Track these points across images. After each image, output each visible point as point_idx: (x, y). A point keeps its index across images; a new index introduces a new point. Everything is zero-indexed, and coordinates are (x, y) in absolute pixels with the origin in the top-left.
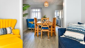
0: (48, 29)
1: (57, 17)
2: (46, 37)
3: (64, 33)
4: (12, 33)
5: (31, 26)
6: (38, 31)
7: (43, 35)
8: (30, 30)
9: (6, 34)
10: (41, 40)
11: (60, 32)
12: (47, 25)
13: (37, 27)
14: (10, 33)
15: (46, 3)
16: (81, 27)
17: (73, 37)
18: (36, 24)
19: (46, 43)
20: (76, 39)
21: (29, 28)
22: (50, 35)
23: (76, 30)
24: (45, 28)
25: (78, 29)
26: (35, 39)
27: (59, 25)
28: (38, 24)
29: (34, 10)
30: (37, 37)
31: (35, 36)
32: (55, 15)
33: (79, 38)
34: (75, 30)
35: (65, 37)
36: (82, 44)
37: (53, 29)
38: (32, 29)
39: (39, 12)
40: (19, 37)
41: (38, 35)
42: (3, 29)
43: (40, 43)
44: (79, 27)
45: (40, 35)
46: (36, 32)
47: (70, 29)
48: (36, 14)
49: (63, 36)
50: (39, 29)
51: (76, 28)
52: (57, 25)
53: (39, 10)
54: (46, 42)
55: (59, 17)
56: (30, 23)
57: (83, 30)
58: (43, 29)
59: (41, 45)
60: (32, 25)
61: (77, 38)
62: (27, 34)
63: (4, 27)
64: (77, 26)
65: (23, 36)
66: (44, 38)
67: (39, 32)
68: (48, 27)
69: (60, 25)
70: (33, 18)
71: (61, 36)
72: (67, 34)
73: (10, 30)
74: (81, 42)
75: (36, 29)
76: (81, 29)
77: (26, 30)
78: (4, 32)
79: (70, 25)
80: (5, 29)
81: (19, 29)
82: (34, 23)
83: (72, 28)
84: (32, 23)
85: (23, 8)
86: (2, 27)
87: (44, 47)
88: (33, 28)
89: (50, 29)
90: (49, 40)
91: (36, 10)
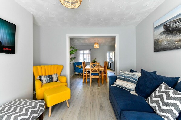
0: (98, 75)
1: (110, 59)
2: (96, 84)
3: (115, 81)
4: (58, 81)
5: (79, 71)
6: (86, 78)
7: (92, 81)
8: (78, 75)
9: (52, 81)
10: (90, 88)
11: (111, 81)
12: (97, 71)
13: (85, 73)
14: (56, 80)
15: (96, 44)
16: (133, 75)
17: (124, 86)
18: (85, 70)
19: (96, 92)
20: (127, 89)
21: (77, 73)
22: (101, 82)
23: (128, 78)
24: (94, 74)
25: (129, 78)
26: (84, 87)
27: (112, 69)
28: (87, 69)
29: (82, 52)
30: (85, 85)
31: (83, 82)
32: (107, 57)
33: (130, 87)
34: (126, 79)
35: (115, 86)
36: (132, 94)
37: (104, 75)
38: (80, 75)
39: (87, 54)
40: (66, 85)
41: (86, 82)
42: (49, 76)
43: (90, 92)
44: (130, 76)
45: (89, 82)
46: (85, 78)
47: (121, 77)
48: (84, 57)
49: (114, 85)
50: (88, 75)
51: (127, 77)
52: (110, 69)
53: (88, 51)
54: (96, 90)
55: (112, 59)
56: (78, 68)
57: (134, 79)
58: (92, 75)
59: (90, 94)
60: (80, 69)
61: (128, 87)
62: (74, 80)
63: (50, 74)
64: (128, 75)
65: (70, 83)
66: (93, 86)
67: (89, 78)
68: (98, 73)
69: (114, 70)
70: (80, 61)
71: (112, 85)
72: (118, 82)
73: (56, 77)
74: (132, 92)
75: (85, 75)
76: (132, 78)
77: (72, 75)
78: (50, 80)
79: (121, 73)
80: (51, 76)
81: (65, 76)
82: (82, 67)
83: (123, 77)
84: (79, 66)
85: (70, 52)
86: (47, 74)
87: (93, 96)
88: (81, 73)
89: (101, 75)
90: (99, 87)
91: (85, 52)
